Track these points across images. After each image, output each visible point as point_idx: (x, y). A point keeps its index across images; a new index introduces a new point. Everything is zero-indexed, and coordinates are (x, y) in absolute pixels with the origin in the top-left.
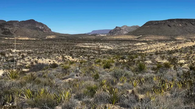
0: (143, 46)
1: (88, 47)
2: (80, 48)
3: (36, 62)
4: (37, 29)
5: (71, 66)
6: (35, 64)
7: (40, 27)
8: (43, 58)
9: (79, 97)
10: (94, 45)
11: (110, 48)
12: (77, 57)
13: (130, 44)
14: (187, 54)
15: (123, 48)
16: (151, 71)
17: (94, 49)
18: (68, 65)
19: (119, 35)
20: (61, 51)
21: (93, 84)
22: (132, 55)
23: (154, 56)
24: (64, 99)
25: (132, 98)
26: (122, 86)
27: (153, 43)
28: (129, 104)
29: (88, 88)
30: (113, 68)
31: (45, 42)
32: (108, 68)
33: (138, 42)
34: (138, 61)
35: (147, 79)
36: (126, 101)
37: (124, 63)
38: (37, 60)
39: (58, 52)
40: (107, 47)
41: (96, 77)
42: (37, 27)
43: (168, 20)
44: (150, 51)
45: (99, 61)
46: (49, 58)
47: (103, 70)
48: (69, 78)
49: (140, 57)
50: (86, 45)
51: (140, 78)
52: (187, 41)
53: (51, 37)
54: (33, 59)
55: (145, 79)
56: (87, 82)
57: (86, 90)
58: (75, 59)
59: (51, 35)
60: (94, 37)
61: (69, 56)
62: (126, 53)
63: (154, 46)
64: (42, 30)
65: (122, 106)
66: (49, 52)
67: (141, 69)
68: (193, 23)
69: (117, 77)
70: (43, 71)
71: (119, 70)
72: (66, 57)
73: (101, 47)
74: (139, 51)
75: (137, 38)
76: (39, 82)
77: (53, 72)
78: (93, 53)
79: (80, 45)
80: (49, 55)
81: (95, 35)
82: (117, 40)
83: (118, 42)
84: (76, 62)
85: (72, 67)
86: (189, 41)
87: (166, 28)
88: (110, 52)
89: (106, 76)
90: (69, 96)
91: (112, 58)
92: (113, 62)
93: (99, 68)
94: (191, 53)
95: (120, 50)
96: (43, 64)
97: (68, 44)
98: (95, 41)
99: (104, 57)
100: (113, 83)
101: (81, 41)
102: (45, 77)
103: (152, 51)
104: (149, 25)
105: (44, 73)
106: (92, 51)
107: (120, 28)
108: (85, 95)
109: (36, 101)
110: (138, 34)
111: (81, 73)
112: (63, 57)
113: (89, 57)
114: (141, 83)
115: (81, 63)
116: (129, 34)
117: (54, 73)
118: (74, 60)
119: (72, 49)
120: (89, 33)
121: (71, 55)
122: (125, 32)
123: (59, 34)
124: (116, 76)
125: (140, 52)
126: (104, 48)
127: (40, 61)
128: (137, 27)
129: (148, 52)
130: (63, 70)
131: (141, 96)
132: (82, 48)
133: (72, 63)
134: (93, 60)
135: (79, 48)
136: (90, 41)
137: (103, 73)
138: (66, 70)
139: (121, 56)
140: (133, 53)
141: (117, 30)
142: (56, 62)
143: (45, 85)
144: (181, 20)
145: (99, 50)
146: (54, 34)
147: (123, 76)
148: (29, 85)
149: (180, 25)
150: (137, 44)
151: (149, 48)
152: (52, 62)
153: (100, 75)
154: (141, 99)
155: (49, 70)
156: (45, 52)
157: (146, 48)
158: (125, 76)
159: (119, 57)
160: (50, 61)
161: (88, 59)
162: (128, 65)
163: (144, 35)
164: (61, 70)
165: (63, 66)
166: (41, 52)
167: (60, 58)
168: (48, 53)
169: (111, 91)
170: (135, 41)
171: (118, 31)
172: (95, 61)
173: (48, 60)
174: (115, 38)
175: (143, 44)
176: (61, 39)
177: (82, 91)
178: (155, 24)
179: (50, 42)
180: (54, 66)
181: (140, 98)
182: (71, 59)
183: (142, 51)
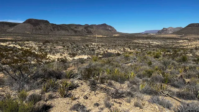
0: (185, 43)
1: (141, 42)
2: (136, 43)
3: (107, 51)
5: (130, 55)
6: (106, 52)
7: (110, 29)
8: (111, 49)
9: (139, 76)
10: (146, 41)
11: (158, 43)
12: (133, 49)
13: (174, 41)
15: (168, 44)
16: (192, 62)
17: (146, 44)
18: (128, 54)
19: (165, 34)
20: (122, 45)
21: (148, 68)
22: (175, 50)
23: (195, 51)
25: (181, 80)
26: (170, 72)
27: (194, 41)
28: (179, 85)
30: (161, 58)
31: (112, 39)
32: (158, 58)
33: (180, 39)
34: (181, 54)
35: (191, 68)
36: (176, 83)
37: (170, 55)
38: (107, 50)
39: (121, 45)
40: (155, 43)
41: (150, 64)
44: (190, 47)
45: (150, 53)
46: (115, 48)
47: (154, 59)
48: (130, 63)
49: (182, 51)
50: (140, 41)
51: (185, 67)
53: (116, 35)
54: (105, 49)
55: (189, 68)
56: (145, 67)
57: (144, 72)
58: (132, 51)
60: (146, 36)
61: (128, 48)
62: (171, 48)
63: (195, 43)
65: (172, 86)
66: (115, 45)
67: (184, 60)
69: (165, 65)
70: (112, 58)
71: (166, 59)
72: (126, 49)
73: (151, 42)
74: (181, 46)
75: (180, 37)
77: (118, 58)
78: (145, 47)
79: (136, 41)
80: (115, 47)
81: (147, 34)
82: (163, 38)
83: (164, 39)
84: (133, 52)
85: (131, 56)
88: (158, 46)
89: (157, 63)
90: (134, 75)
91: (159, 51)
92: (161, 54)
93: (150, 58)
95: (166, 45)
96: (111, 53)
97: (127, 40)
98: (147, 38)
99: (154, 50)
100: (163, 69)
101: (137, 38)
102: (114, 61)
103: (192, 46)
104: (191, 26)
105: (112, 59)
106: (144, 45)
108: (144, 76)
110: (181, 34)
111: (138, 60)
112: (124, 49)
113: (142, 49)
114: (185, 71)
115: (137, 53)
116: (174, 33)
117: (119, 59)
118: (131, 51)
119: (130, 44)
120: (143, 33)
121: (129, 48)
122: (171, 32)
123: (122, 33)
124: (165, 64)
125: (182, 47)
126: (153, 44)
127: (109, 51)
128: (180, 28)
129: (188, 47)
130: (125, 57)
131: (187, 80)
132: (137, 43)
133: (130, 53)
134: (145, 52)
135: (135, 43)
136: (143, 38)
137: (154, 62)
138: (127, 58)
139: (167, 50)
140: (175, 48)
141: (164, 31)
142: (119, 52)
145: (149, 45)
146: (118, 33)
147: (171, 64)
150: (180, 41)
151: (190, 44)
152: (117, 53)
153: (152, 62)
154: (188, 82)
155: (116, 57)
156: (112, 45)
157: (187, 44)
158: (172, 64)
159: (165, 51)
160: (115, 51)
161: (141, 51)
162: (173, 57)
163: (186, 34)
164: (123, 57)
165: (124, 55)
166: (110, 45)
167: (122, 50)
168: (114, 46)
169: (163, 74)
170: (178, 39)
171: (165, 31)
172: (146, 53)
173: (114, 50)
174: (162, 36)
175: (185, 41)
176: (123, 37)
177: (142, 73)
178: (196, 26)
179: (115, 39)
180: (118, 54)
182: (129, 50)
183: (183, 46)
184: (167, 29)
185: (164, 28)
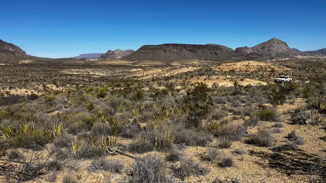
0: (139, 72)
1: (76, 73)
2: (66, 75)
3: (7, 93)
4: (6, 51)
5: (56, 96)
6: (6, 95)
7: (11, 50)
8: (17, 88)
9: (73, 131)
10: (83, 72)
11: (102, 74)
12: (63, 86)
13: (125, 70)
14: (183, 80)
15: (117, 74)
16: (149, 99)
17: (83, 76)
18: (52, 96)
19: (112, 59)
20: (41, 79)
21: (87, 115)
22: (128, 83)
23: (151, 83)
24: (56, 134)
25: (134, 127)
26: (121, 116)
27: (149, 69)
28: (132, 134)
29: (84, 121)
30: (109, 97)
31: (18, 68)
32: (103, 97)
33: (133, 67)
34: (135, 88)
35: (147, 107)
36: (128, 131)
37: (121, 91)
38: (8, 90)
39: (37, 80)
40: (99, 74)
41: (91, 108)
42: (6, 48)
43: (164, 45)
44: (146, 78)
45: (91, 90)
46: (25, 87)
47: (97, 100)
48: (56, 110)
49: (136, 84)
50: (73, 72)
51: (139, 106)
52: (182, 67)
53: (26, 62)
54: (3, 89)
55: (145, 107)
56: (82, 114)
57: (81, 122)
58: (60, 89)
59: (26, 59)
60: (83, 62)
61: (52, 85)
62: (121, 81)
63: (151, 72)
64: (12, 53)
65: (124, 137)
66: (25, 81)
67: (139, 96)
68: (188, 48)
69: (114, 107)
70: (19, 104)
71: (115, 98)
72: (48, 86)
73: (91, 73)
74: (135, 77)
75: (133, 64)
76: (19, 117)
77: (33, 104)
78: (82, 80)
79: (66, 72)
80: (25, 84)
81: (83, 59)
82: (110, 66)
83: (112, 68)
84: (62, 91)
85: (58, 97)
86: (184, 67)
87: (162, 53)
88: (102, 79)
89: (101, 106)
90: (61, 131)
91: (105, 86)
92: (107, 90)
93: (92, 98)
94: (186, 79)
95: (114, 77)
96: (17, 95)
97: (49, 71)
98: (84, 66)
99: (97, 85)
100: (111, 114)
101: (67, 67)
102: (23, 111)
103: (149, 77)
105: (21, 106)
106: (81, 79)
107: (113, 52)
108: (80, 129)
109: (20, 140)
110: (133, 59)
111: (70, 104)
112: (44, 86)
113: (77, 85)
114: (141, 111)
115: (69, 92)
116: (123, 59)
117: (35, 106)
118: (58, 89)
119: (55, 77)
120: (76, 57)
121: (55, 84)
122: (119, 57)
124: (114, 105)
125: (135, 79)
126: (95, 75)
127: (13, 92)
128: (131, 51)
129: (144, 78)
130: (46, 102)
131: (143, 125)
132: (69, 75)
133: (57, 93)
134: (83, 89)
135: (64, 75)
136: (77, 66)
137: (97, 103)
138: (50, 102)
139: (116, 84)
140: (128, 80)
141: (110, 54)
142: (36, 93)
143: (28, 120)
144: (176, 45)
145: (89, 77)
146: (31, 58)
147: (121, 105)
148: (6, 121)
149: (176, 50)
150: (133, 70)
151: (145, 74)
152: (30, 94)
153: (94, 105)
154: (144, 128)
155: (28, 102)
156: (19, 81)
157: (142, 75)
158: (123, 105)
159: (114, 85)
160: (26, 92)
161: (77, 88)
162: (125, 93)
163: (140, 60)
164: (44, 101)
165: (45, 98)
166: (13, 81)
167: (41, 87)
168: (23, 82)
169: (111, 121)
170: (131, 66)
171: (111, 56)
172: (85, 90)
173: (23, 90)
174: (108, 63)
175: (139, 70)
176: (40, 65)
177: (77, 124)
178: (151, 49)
179: (25, 68)
180: (34, 97)
181: (142, 127)
182: (54, 87)
183: (138, 77)
184: (113, 53)
185: (109, 51)
